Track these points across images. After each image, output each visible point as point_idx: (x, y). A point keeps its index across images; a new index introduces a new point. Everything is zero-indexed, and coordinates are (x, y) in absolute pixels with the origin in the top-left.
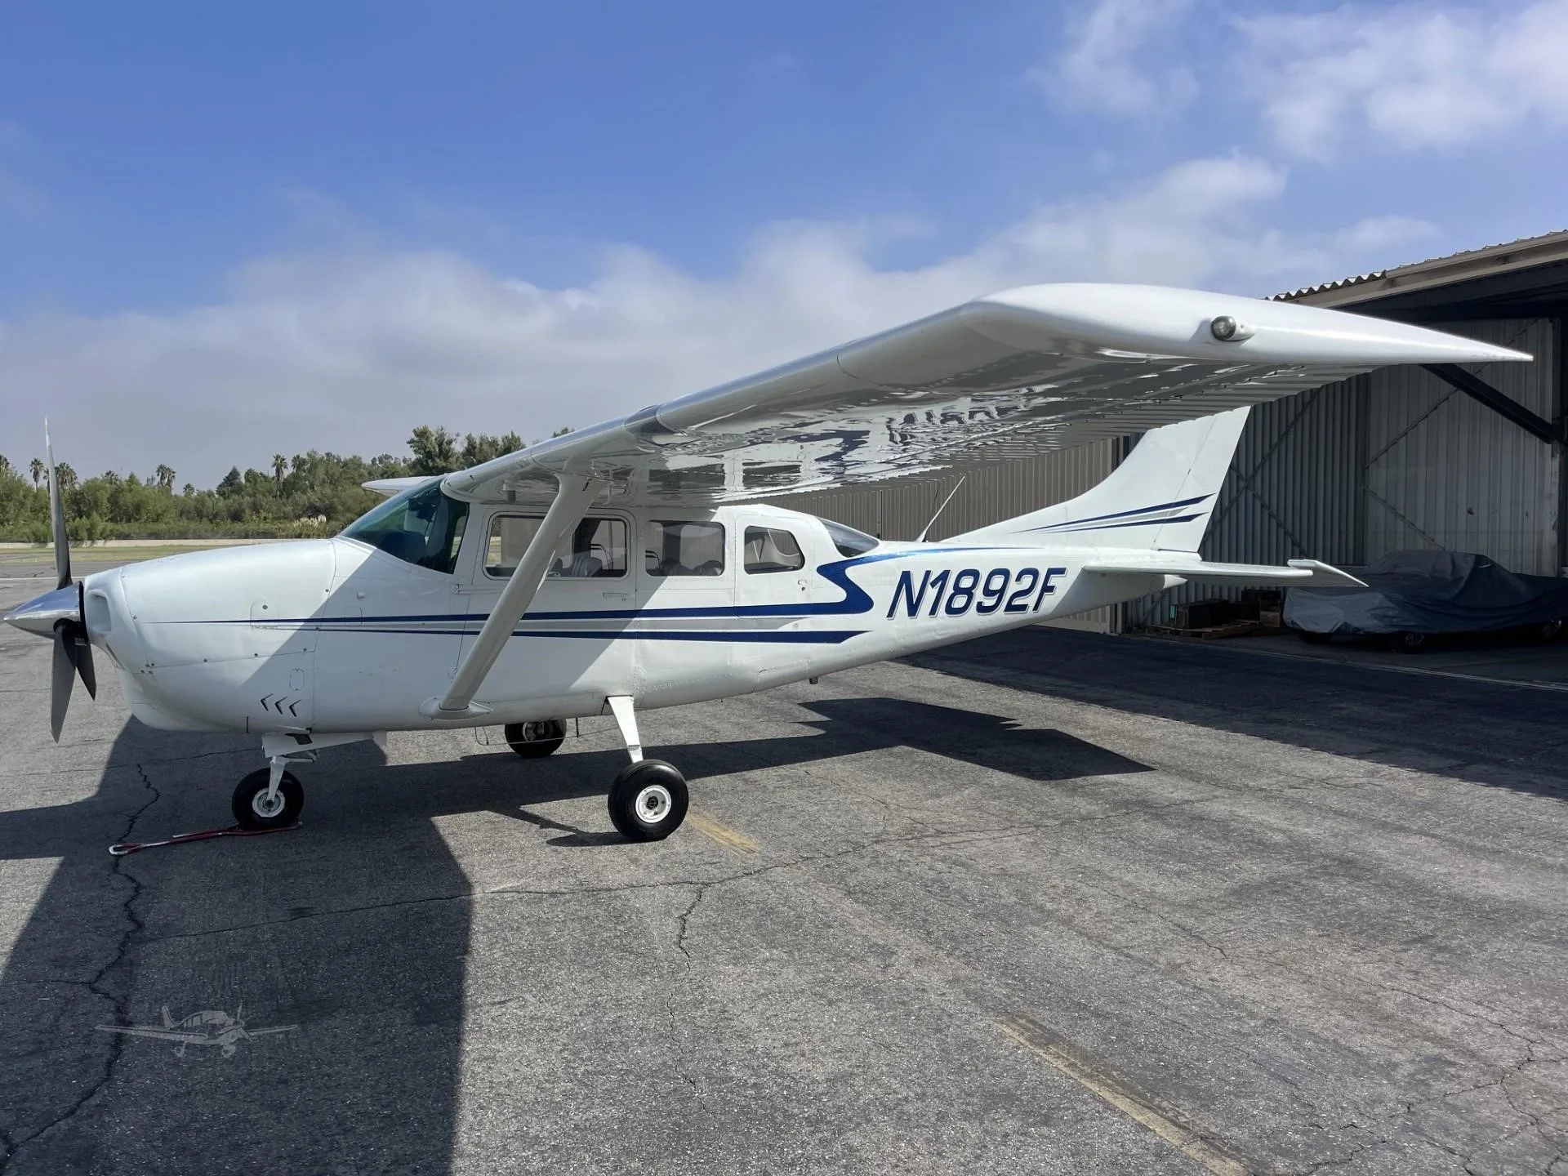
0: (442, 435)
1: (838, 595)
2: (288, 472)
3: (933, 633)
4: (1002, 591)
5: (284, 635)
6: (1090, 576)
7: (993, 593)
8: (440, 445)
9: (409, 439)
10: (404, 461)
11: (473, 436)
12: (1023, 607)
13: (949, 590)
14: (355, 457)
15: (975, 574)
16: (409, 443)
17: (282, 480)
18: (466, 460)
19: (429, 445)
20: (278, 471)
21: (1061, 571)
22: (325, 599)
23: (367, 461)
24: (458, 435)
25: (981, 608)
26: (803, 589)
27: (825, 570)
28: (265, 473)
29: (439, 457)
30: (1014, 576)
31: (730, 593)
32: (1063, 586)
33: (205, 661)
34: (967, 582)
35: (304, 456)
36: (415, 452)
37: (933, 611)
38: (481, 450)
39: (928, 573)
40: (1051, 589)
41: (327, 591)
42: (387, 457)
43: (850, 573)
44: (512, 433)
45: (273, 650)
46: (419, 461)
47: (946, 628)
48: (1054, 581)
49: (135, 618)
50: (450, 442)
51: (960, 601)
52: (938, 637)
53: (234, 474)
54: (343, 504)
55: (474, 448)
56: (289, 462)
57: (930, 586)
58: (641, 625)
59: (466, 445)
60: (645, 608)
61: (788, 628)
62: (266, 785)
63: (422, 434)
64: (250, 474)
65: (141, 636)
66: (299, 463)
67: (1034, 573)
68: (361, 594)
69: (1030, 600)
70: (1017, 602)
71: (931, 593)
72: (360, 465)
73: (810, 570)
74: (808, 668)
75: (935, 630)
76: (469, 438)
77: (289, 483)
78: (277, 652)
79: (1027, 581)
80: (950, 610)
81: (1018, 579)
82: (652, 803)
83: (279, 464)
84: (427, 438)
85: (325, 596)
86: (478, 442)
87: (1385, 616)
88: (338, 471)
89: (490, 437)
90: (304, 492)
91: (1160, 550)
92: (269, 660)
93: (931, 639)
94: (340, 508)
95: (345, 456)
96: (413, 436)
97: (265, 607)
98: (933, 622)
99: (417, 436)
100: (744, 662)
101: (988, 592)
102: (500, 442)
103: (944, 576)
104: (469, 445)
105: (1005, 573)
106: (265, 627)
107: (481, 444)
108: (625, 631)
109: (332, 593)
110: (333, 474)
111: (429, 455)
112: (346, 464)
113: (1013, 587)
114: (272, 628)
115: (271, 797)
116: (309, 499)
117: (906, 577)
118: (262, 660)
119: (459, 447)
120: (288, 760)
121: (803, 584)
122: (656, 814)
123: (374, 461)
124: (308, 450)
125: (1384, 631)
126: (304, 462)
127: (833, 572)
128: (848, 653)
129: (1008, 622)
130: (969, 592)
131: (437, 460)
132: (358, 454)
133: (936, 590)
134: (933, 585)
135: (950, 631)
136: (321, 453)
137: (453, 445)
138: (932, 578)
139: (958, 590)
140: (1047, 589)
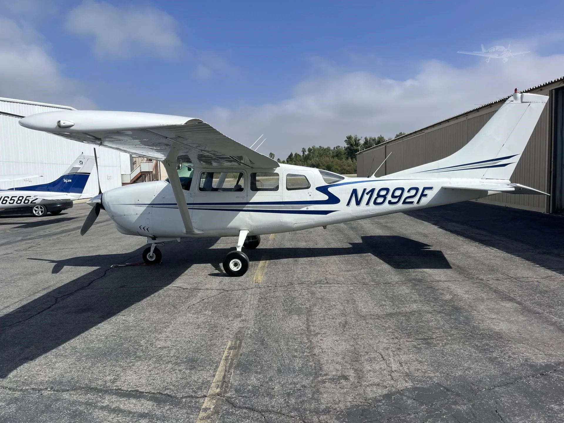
0: (356, 138)
1: (325, 197)
2: (307, 153)
3: (368, 212)
4: (400, 197)
5: (143, 208)
6: (445, 191)
7: (396, 197)
8: (355, 141)
9: (345, 140)
10: (344, 148)
11: (367, 137)
12: (412, 203)
13: (375, 195)
14: (328, 147)
15: (387, 190)
16: (345, 141)
17: (305, 156)
18: (365, 146)
19: (351, 142)
20: (303, 153)
21: (431, 188)
22: (154, 198)
23: (332, 148)
24: (362, 138)
25: (390, 202)
26: (310, 195)
27: (319, 189)
28: (299, 154)
29: (355, 146)
30: (406, 190)
31: (281, 197)
32: (431, 195)
33: (125, 215)
34: (383, 193)
35: (311, 148)
36: (347, 144)
37: (368, 203)
38: (370, 142)
39: (365, 190)
40: (426, 195)
42: (339, 147)
43: (330, 190)
44: (381, 136)
46: (348, 147)
47: (373, 210)
48: (426, 192)
49: (108, 203)
50: (359, 140)
51: (380, 200)
52: (371, 213)
53: (291, 155)
54: (322, 164)
55: (367, 142)
56: (307, 150)
57: (366, 194)
58: (249, 207)
59: (364, 141)
60: (250, 202)
61: (304, 209)
63: (349, 138)
64: (296, 154)
65: (110, 207)
66: (310, 150)
67: (417, 189)
68: (164, 197)
69: (415, 200)
70: (408, 200)
71: (366, 197)
72: (330, 150)
73: (312, 189)
74: (314, 223)
75: (369, 211)
76: (366, 138)
77: (307, 157)
78: (142, 213)
79: (413, 192)
80: (375, 203)
81: (409, 191)
82: (236, 265)
83: (304, 151)
84: (351, 139)
86: (369, 139)
88: (322, 152)
89: (373, 137)
90: (311, 160)
91: (487, 179)
92: (140, 216)
93: (368, 214)
94: (321, 165)
95: (325, 147)
96: (346, 139)
97: (138, 200)
98: (367, 208)
99: (348, 138)
100: (288, 221)
101: (393, 196)
102: (377, 139)
103: (373, 191)
104: (366, 140)
105: (402, 189)
106: (139, 206)
107: (370, 140)
108: (244, 209)
109: (156, 196)
110: (321, 153)
111: (352, 145)
112: (325, 149)
113: (406, 194)
114: (140, 206)
115: (151, 255)
116: (312, 162)
117: (355, 191)
119: (362, 142)
120: (156, 245)
121: (310, 194)
122: (237, 268)
123: (334, 148)
124: (312, 146)
126: (311, 150)
127: (323, 189)
128: (330, 218)
129: (404, 208)
130: (385, 197)
131: (354, 147)
132: (329, 146)
133: (369, 196)
134: (367, 194)
135: (376, 211)
136: (317, 146)
137: (360, 141)
138: (367, 191)
139: (379, 196)
140: (423, 195)
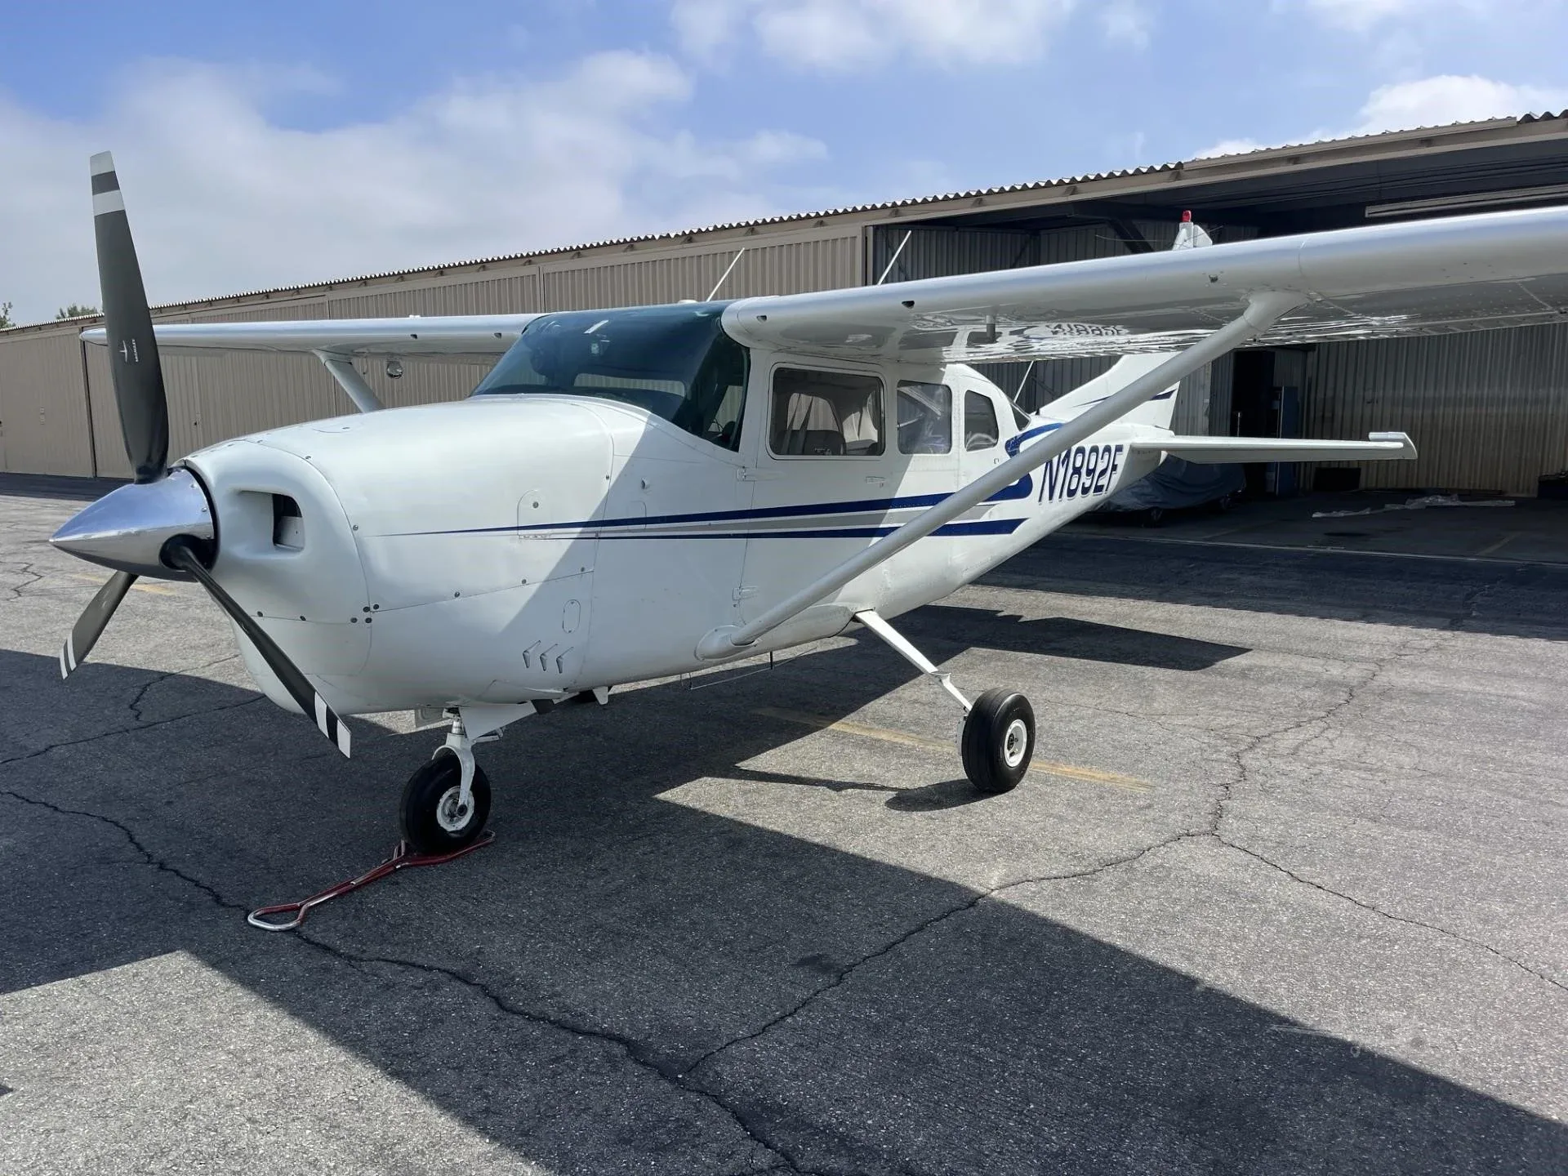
4: (1094, 472)
5: (557, 548)
7: (1090, 472)
12: (1102, 488)
13: (1070, 468)
15: (1083, 452)
21: (1121, 449)
22: (605, 491)
25: (1083, 490)
30: (1100, 454)
31: (955, 475)
32: (1121, 464)
33: (457, 595)
34: (1079, 461)
37: (1061, 494)
40: (1116, 467)
41: (608, 478)
45: (544, 574)
47: (1064, 512)
48: (1117, 459)
49: (355, 528)
57: (1061, 465)
58: (893, 518)
60: (897, 496)
61: (986, 517)
62: (456, 780)
65: (363, 556)
67: (1109, 451)
69: (1106, 480)
71: (1061, 473)
78: (552, 573)
79: (1106, 460)
80: (1069, 492)
81: (1102, 457)
82: (1010, 743)
85: (606, 486)
87: (1143, 494)
91: (1156, 426)
92: (540, 589)
98: (1059, 506)
105: (1097, 452)
106: (537, 536)
108: (881, 526)
109: (614, 479)
113: (1099, 466)
114: (545, 537)
118: (533, 589)
122: (1013, 755)
125: (1141, 507)
130: (1079, 473)
133: (1064, 470)
134: (1063, 463)
140: (1114, 468)
